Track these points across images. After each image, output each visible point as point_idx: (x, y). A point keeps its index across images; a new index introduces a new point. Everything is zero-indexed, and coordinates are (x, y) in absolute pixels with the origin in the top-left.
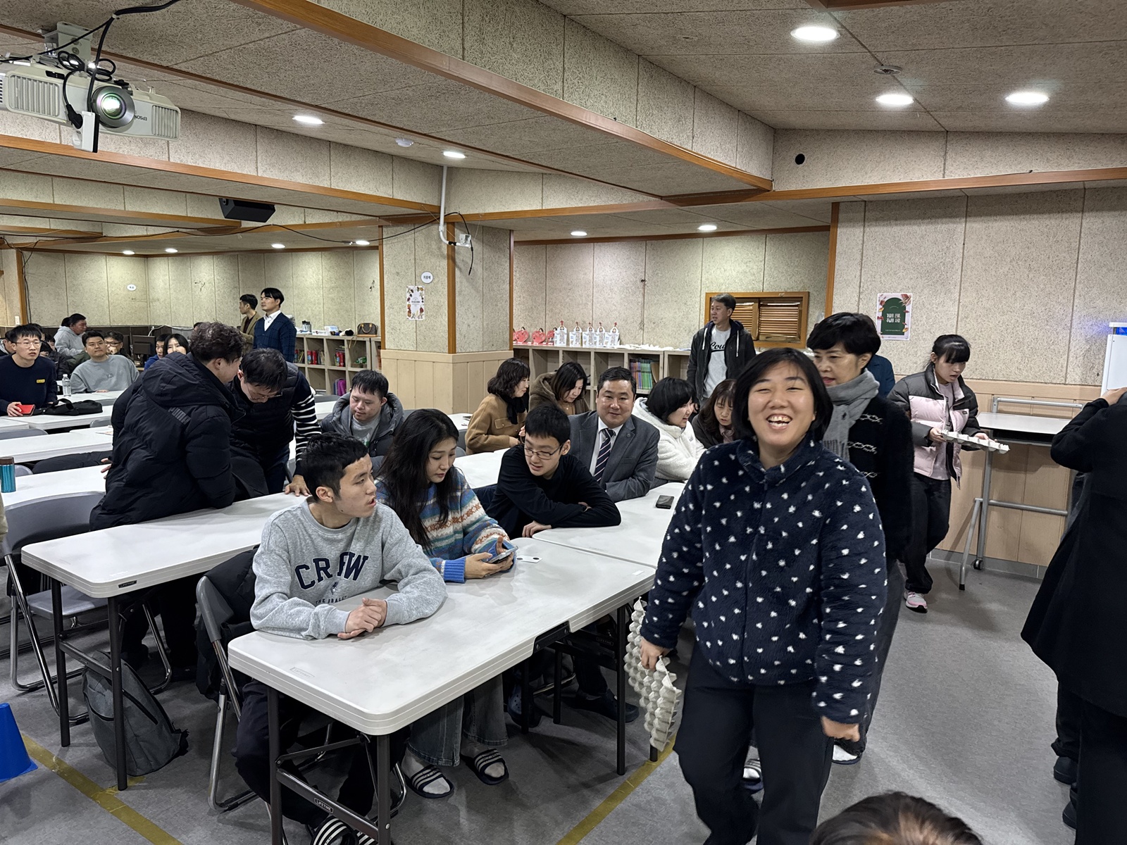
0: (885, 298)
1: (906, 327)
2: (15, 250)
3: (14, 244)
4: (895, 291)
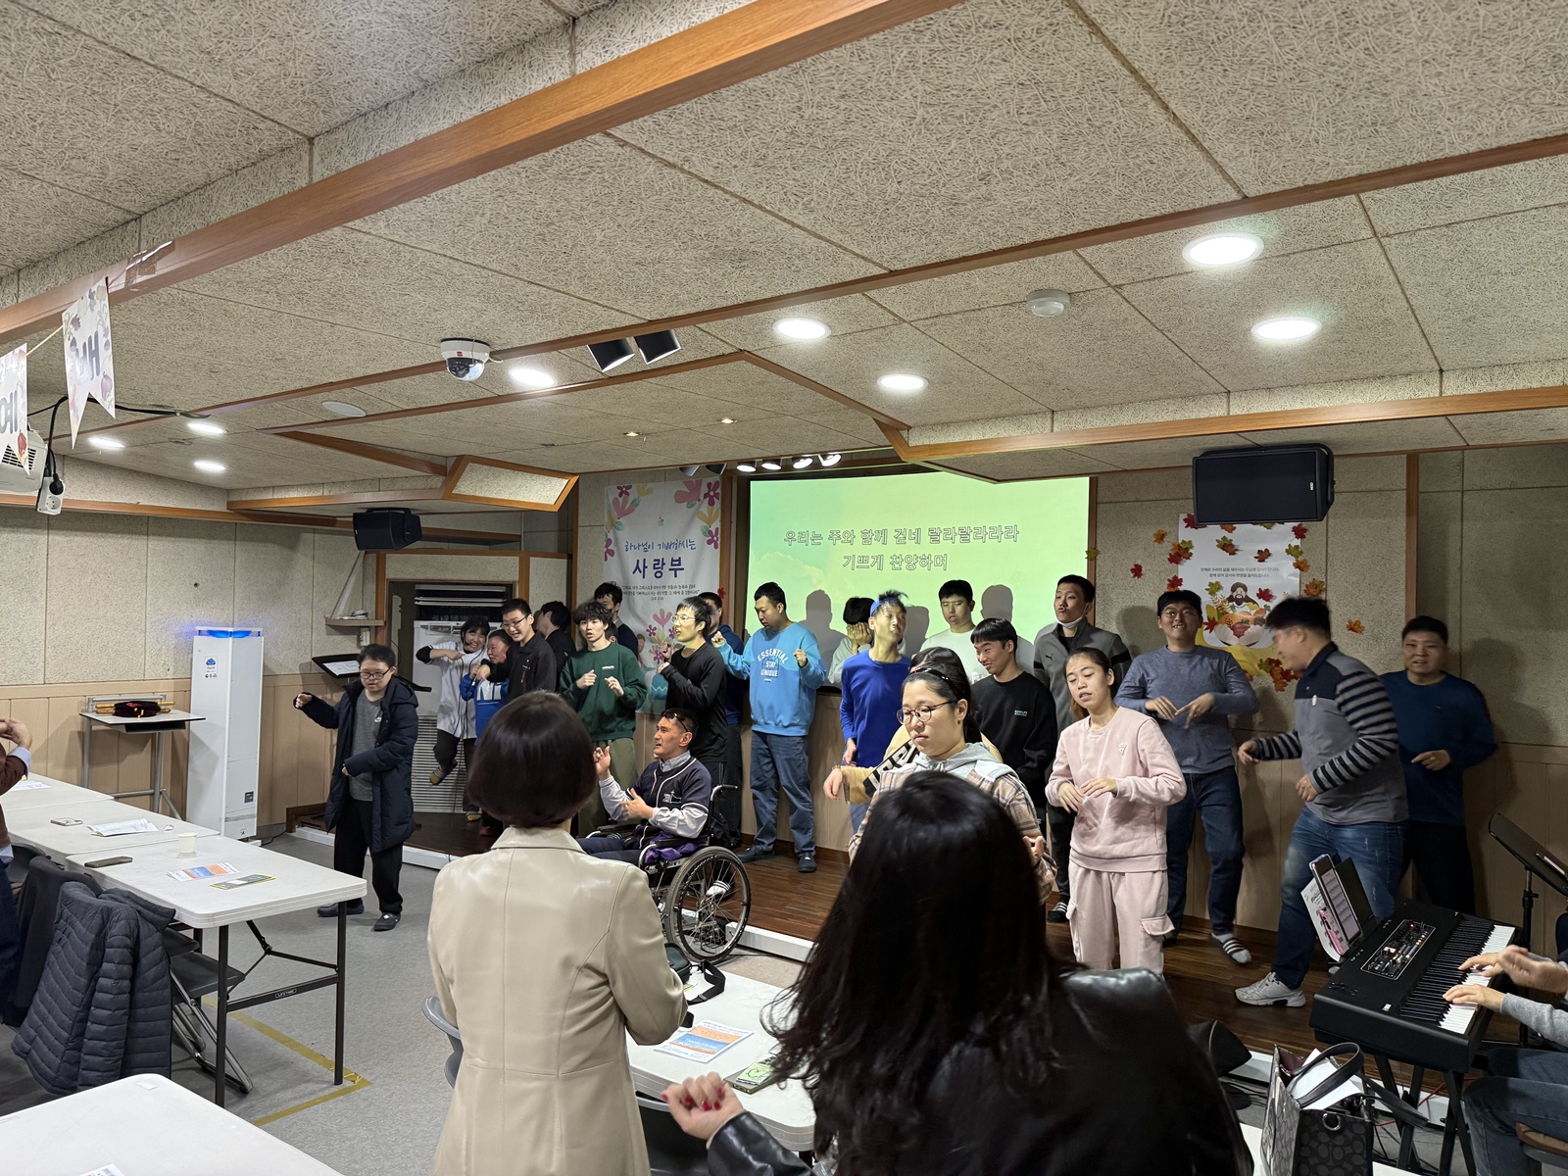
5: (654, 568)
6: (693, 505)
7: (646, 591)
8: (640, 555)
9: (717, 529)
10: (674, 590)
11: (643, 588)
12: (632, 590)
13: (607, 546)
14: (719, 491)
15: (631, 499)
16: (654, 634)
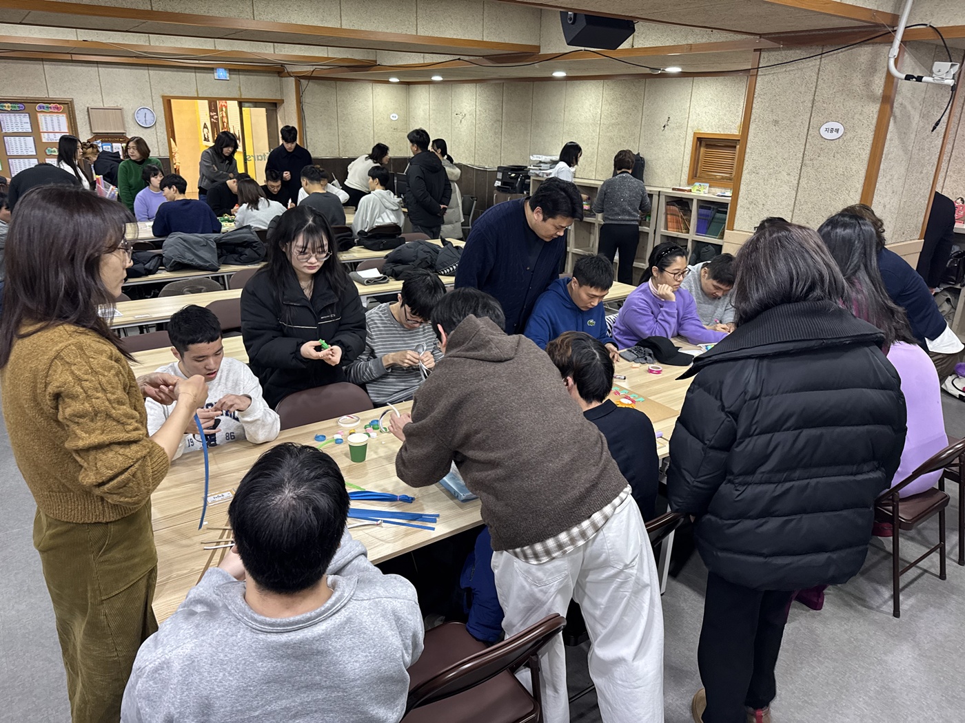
2: (293, 79)
3: (293, 73)
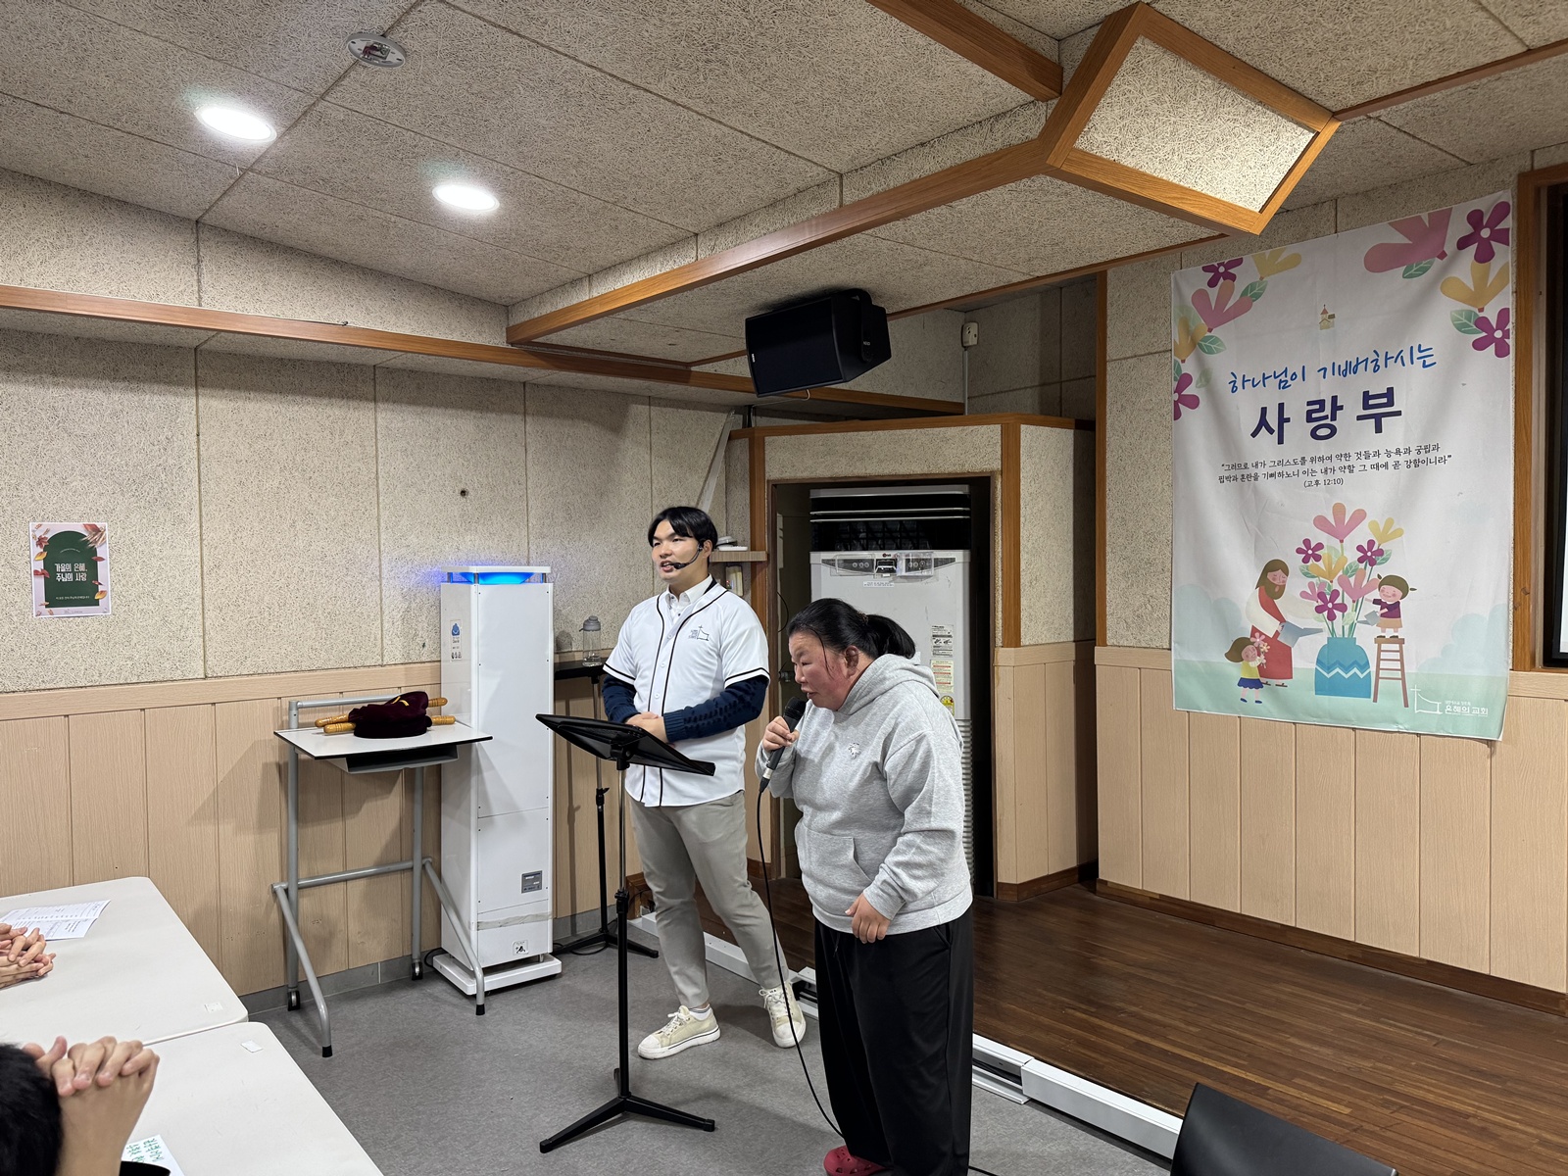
0: (47, 531)
1: (100, 588)
4: (68, 519)
5: (1309, 419)
6: (1424, 270)
7: (1290, 469)
8: (1270, 397)
9: (1503, 315)
10: (1374, 460)
11: (1280, 463)
12: (1252, 471)
13: (1179, 390)
14: (1509, 223)
15: (1240, 286)
16: (1318, 558)
